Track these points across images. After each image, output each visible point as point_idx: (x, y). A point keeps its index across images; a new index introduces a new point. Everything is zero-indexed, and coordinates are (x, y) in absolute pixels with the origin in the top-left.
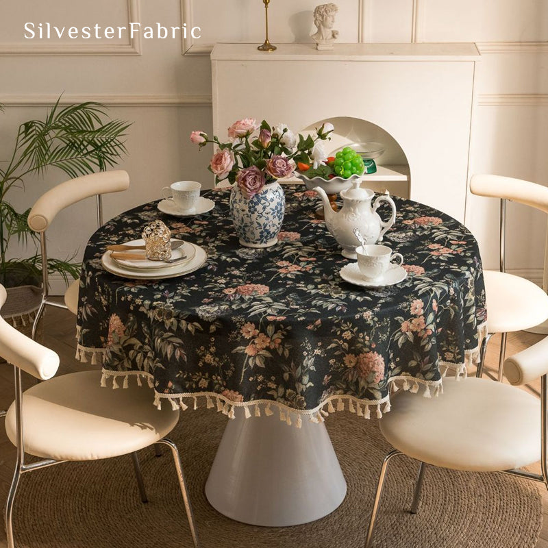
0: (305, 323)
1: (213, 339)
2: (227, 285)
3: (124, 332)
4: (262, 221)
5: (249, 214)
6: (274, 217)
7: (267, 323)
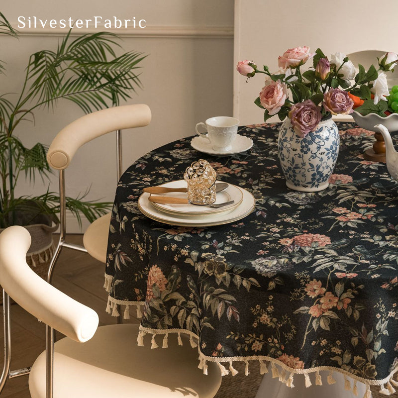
0: (379, 281)
1: (271, 298)
2: (283, 234)
3: (166, 285)
4: (316, 162)
5: (301, 154)
6: (329, 158)
7: (336, 280)
